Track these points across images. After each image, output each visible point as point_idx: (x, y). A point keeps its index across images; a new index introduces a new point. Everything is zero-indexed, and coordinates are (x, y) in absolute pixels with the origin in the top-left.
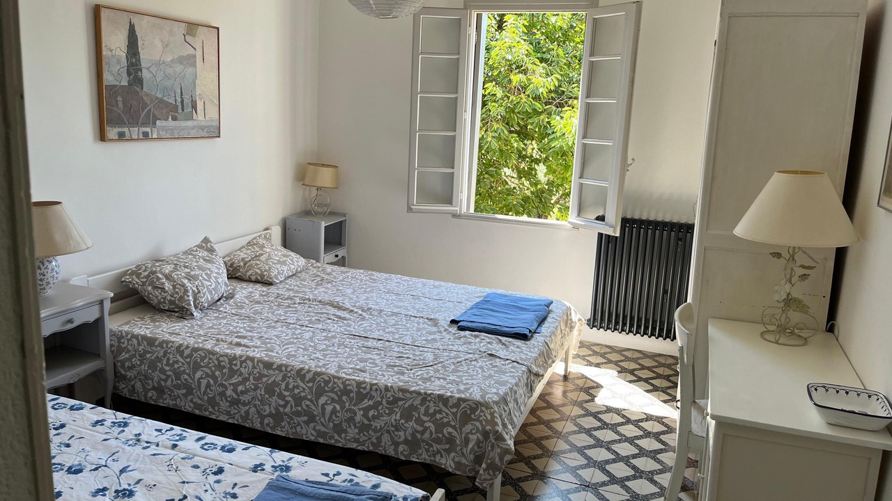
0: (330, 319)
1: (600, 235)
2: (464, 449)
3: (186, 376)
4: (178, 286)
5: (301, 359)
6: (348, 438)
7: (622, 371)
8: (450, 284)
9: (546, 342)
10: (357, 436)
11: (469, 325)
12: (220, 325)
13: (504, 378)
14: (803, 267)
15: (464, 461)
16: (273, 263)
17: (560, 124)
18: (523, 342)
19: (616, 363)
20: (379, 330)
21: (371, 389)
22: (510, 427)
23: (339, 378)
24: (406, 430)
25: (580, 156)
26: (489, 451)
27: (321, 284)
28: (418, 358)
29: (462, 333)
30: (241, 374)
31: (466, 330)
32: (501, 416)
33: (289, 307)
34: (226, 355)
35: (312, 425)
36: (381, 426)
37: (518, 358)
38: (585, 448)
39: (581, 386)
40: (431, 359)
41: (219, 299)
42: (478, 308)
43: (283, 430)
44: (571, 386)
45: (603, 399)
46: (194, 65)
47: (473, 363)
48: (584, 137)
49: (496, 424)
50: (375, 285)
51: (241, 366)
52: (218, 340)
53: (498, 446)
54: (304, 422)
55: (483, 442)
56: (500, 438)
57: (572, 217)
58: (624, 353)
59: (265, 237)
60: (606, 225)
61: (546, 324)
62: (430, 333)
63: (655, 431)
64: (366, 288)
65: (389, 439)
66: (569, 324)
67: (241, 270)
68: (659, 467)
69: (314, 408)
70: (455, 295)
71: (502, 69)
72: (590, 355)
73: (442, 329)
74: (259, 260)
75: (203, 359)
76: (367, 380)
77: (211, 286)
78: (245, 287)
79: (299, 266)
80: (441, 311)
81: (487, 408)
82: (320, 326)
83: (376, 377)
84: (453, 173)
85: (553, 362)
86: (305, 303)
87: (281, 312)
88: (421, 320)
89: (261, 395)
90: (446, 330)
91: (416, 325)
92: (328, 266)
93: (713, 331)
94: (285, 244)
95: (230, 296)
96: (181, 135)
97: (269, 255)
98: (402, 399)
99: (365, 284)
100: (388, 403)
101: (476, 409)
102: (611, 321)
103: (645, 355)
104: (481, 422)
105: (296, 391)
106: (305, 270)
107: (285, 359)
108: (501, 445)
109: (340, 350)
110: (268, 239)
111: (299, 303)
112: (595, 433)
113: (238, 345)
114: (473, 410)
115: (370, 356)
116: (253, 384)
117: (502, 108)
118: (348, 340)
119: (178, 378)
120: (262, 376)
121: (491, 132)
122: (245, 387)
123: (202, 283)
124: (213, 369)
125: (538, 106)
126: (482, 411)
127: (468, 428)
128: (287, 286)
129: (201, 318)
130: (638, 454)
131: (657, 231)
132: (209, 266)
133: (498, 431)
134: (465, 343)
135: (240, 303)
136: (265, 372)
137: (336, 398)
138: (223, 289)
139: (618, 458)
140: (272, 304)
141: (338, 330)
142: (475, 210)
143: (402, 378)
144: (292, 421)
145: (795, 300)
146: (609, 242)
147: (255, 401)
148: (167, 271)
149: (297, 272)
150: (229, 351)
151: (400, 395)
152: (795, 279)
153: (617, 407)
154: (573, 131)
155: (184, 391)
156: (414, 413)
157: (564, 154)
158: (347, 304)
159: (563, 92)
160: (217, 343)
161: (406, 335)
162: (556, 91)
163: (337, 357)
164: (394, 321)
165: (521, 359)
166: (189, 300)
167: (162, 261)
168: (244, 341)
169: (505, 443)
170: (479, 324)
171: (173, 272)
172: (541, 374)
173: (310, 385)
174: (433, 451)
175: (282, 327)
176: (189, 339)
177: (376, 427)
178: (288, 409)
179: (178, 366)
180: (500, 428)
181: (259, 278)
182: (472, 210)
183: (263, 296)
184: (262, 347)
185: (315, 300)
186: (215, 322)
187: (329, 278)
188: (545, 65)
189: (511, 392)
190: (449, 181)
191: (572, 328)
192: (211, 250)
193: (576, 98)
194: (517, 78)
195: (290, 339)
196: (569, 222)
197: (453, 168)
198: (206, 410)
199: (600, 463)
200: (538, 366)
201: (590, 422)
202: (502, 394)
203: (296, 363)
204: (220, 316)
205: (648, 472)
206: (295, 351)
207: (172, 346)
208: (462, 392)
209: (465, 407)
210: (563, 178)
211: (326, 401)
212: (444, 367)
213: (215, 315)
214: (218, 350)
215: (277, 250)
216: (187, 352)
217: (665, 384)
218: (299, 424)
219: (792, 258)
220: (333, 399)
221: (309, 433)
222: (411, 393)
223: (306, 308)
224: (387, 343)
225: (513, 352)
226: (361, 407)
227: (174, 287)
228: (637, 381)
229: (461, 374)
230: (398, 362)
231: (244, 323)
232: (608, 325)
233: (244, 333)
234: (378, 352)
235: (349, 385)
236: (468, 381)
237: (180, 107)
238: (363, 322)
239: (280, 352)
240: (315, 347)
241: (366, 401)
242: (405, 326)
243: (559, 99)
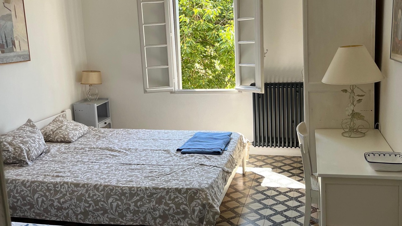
0: (108, 157)
1: (254, 94)
2: (193, 216)
3: (29, 198)
4: (17, 148)
5: (95, 180)
6: (127, 219)
7: (274, 168)
8: (174, 131)
9: (230, 155)
10: (132, 218)
11: (187, 150)
12: (45, 167)
13: (210, 175)
14: (359, 96)
15: (193, 222)
16: (70, 130)
17: (224, 34)
18: (218, 156)
19: (271, 164)
20: (137, 160)
21: (137, 190)
22: (216, 200)
23: (118, 187)
24: (160, 210)
25: (238, 52)
26: (207, 214)
27: (99, 139)
28: (161, 171)
29: (184, 155)
30: (62, 192)
31: (186, 154)
32: (211, 195)
33: (83, 153)
34: (52, 183)
35: (106, 215)
36: (145, 210)
37: (216, 164)
38: (259, 210)
39: (253, 178)
40: (168, 171)
41: (41, 154)
42: (191, 141)
43: (90, 220)
44: (247, 179)
45: (265, 184)
46: (11, 20)
47: (192, 170)
48: (239, 40)
49: (209, 199)
50: (131, 136)
51: (61, 188)
52: (45, 175)
53: (211, 211)
54: (101, 214)
55: (202, 210)
56: (211, 207)
57: (238, 86)
58: (274, 158)
59: (63, 116)
60: (257, 88)
61: (230, 145)
62: (166, 158)
63: (295, 196)
64: (126, 139)
65: (151, 216)
66: (243, 145)
67: (51, 136)
68: (298, 214)
69: (106, 205)
70: (178, 136)
71: (188, 6)
72: (256, 162)
73: (173, 155)
74: (62, 130)
75: (38, 187)
76: (134, 186)
77: (36, 146)
78: (55, 145)
79: (85, 131)
80: (171, 146)
81: (203, 192)
82: (103, 161)
83: (139, 183)
84: (168, 68)
85: (236, 165)
86: (92, 150)
87: (79, 156)
88: (160, 152)
89: (74, 202)
90: (175, 155)
91: (157, 154)
92: (101, 129)
93: (317, 135)
94: (74, 119)
95: (48, 151)
96: (8, 61)
97: (67, 126)
98: (155, 194)
99: (125, 136)
100: (148, 196)
101: (197, 193)
102: (266, 141)
103: (286, 158)
104: (200, 199)
105: (95, 197)
106: (88, 132)
107: (86, 180)
108: (212, 210)
109: (116, 173)
110: (65, 117)
111: (89, 151)
112: (263, 202)
113: (58, 176)
114: (195, 194)
115: (134, 173)
116: (69, 197)
117: (190, 29)
118: (120, 167)
119: (24, 200)
120: (74, 192)
121: (186, 43)
122: (65, 199)
123: (31, 145)
124: (45, 191)
125: (211, 25)
126: (200, 194)
127: (194, 204)
128: (80, 142)
129: (33, 165)
130: (287, 209)
131: (285, 89)
132: (33, 135)
133: (210, 203)
134: (186, 161)
135: (54, 154)
136: (76, 189)
137: (118, 198)
138: (43, 147)
139: (277, 213)
140: (73, 153)
141: (114, 162)
142: (183, 87)
143: (154, 182)
144: (94, 215)
145: (357, 113)
146: (259, 98)
147: (72, 206)
148: (9, 141)
149: (84, 134)
150: (53, 180)
151: (154, 191)
152: (355, 103)
153: (274, 187)
154: (232, 38)
155: (29, 207)
156: (163, 200)
157: (228, 51)
158: (117, 148)
159: (225, 16)
160: (45, 177)
161: (153, 160)
162: (220, 16)
163: (115, 176)
164: (145, 154)
165: (218, 164)
166: (24, 156)
167: (5, 135)
168: (60, 174)
169: (215, 209)
170: (192, 150)
171: (13, 140)
172: (230, 172)
173: (102, 193)
174: (176, 219)
175: (81, 164)
176: (28, 177)
177: (142, 211)
178: (91, 208)
179: (24, 193)
180: (211, 201)
181: (63, 139)
182: (181, 88)
183: (67, 149)
184: (72, 176)
185: (98, 148)
186: (41, 166)
187: (103, 135)
188: (213, 2)
189: (215, 182)
190: (166, 73)
191: (244, 147)
192: (33, 126)
193: (232, 19)
194: (197, 11)
195: (87, 170)
196: (236, 89)
197: (168, 65)
198: (43, 216)
199: (267, 216)
200: (228, 168)
201: (260, 196)
202: (210, 183)
203: (93, 182)
204: (44, 163)
205: (294, 217)
206: (91, 176)
207: (18, 182)
208: (188, 185)
209: (191, 193)
210: (230, 66)
211: (113, 200)
212: (176, 174)
213: (41, 162)
214: (46, 180)
215: (71, 123)
216: (28, 184)
217: (298, 171)
218: (98, 216)
219: (353, 91)
220: (116, 199)
221: (105, 220)
222: (160, 189)
223: (93, 153)
224: (143, 165)
225: (213, 161)
226: (133, 201)
227: (15, 149)
228: (283, 172)
229: (186, 176)
230: (150, 175)
231: (58, 165)
232: (264, 144)
233: (60, 170)
234: (139, 171)
235: (124, 190)
236: (191, 179)
237: (5, 45)
238: (127, 157)
239: (82, 177)
240: (102, 173)
241: (135, 197)
242: (151, 156)
243: (222, 20)
